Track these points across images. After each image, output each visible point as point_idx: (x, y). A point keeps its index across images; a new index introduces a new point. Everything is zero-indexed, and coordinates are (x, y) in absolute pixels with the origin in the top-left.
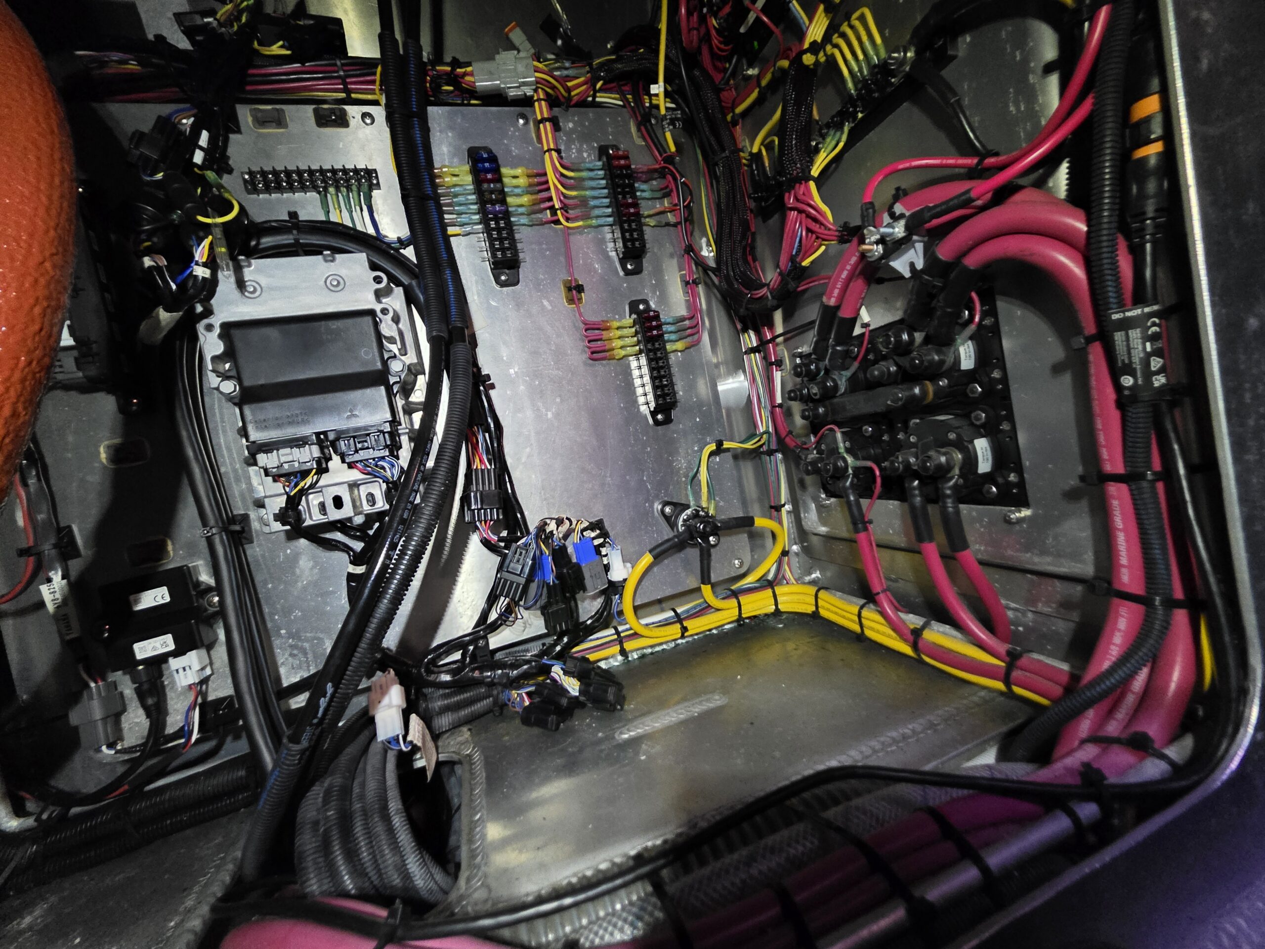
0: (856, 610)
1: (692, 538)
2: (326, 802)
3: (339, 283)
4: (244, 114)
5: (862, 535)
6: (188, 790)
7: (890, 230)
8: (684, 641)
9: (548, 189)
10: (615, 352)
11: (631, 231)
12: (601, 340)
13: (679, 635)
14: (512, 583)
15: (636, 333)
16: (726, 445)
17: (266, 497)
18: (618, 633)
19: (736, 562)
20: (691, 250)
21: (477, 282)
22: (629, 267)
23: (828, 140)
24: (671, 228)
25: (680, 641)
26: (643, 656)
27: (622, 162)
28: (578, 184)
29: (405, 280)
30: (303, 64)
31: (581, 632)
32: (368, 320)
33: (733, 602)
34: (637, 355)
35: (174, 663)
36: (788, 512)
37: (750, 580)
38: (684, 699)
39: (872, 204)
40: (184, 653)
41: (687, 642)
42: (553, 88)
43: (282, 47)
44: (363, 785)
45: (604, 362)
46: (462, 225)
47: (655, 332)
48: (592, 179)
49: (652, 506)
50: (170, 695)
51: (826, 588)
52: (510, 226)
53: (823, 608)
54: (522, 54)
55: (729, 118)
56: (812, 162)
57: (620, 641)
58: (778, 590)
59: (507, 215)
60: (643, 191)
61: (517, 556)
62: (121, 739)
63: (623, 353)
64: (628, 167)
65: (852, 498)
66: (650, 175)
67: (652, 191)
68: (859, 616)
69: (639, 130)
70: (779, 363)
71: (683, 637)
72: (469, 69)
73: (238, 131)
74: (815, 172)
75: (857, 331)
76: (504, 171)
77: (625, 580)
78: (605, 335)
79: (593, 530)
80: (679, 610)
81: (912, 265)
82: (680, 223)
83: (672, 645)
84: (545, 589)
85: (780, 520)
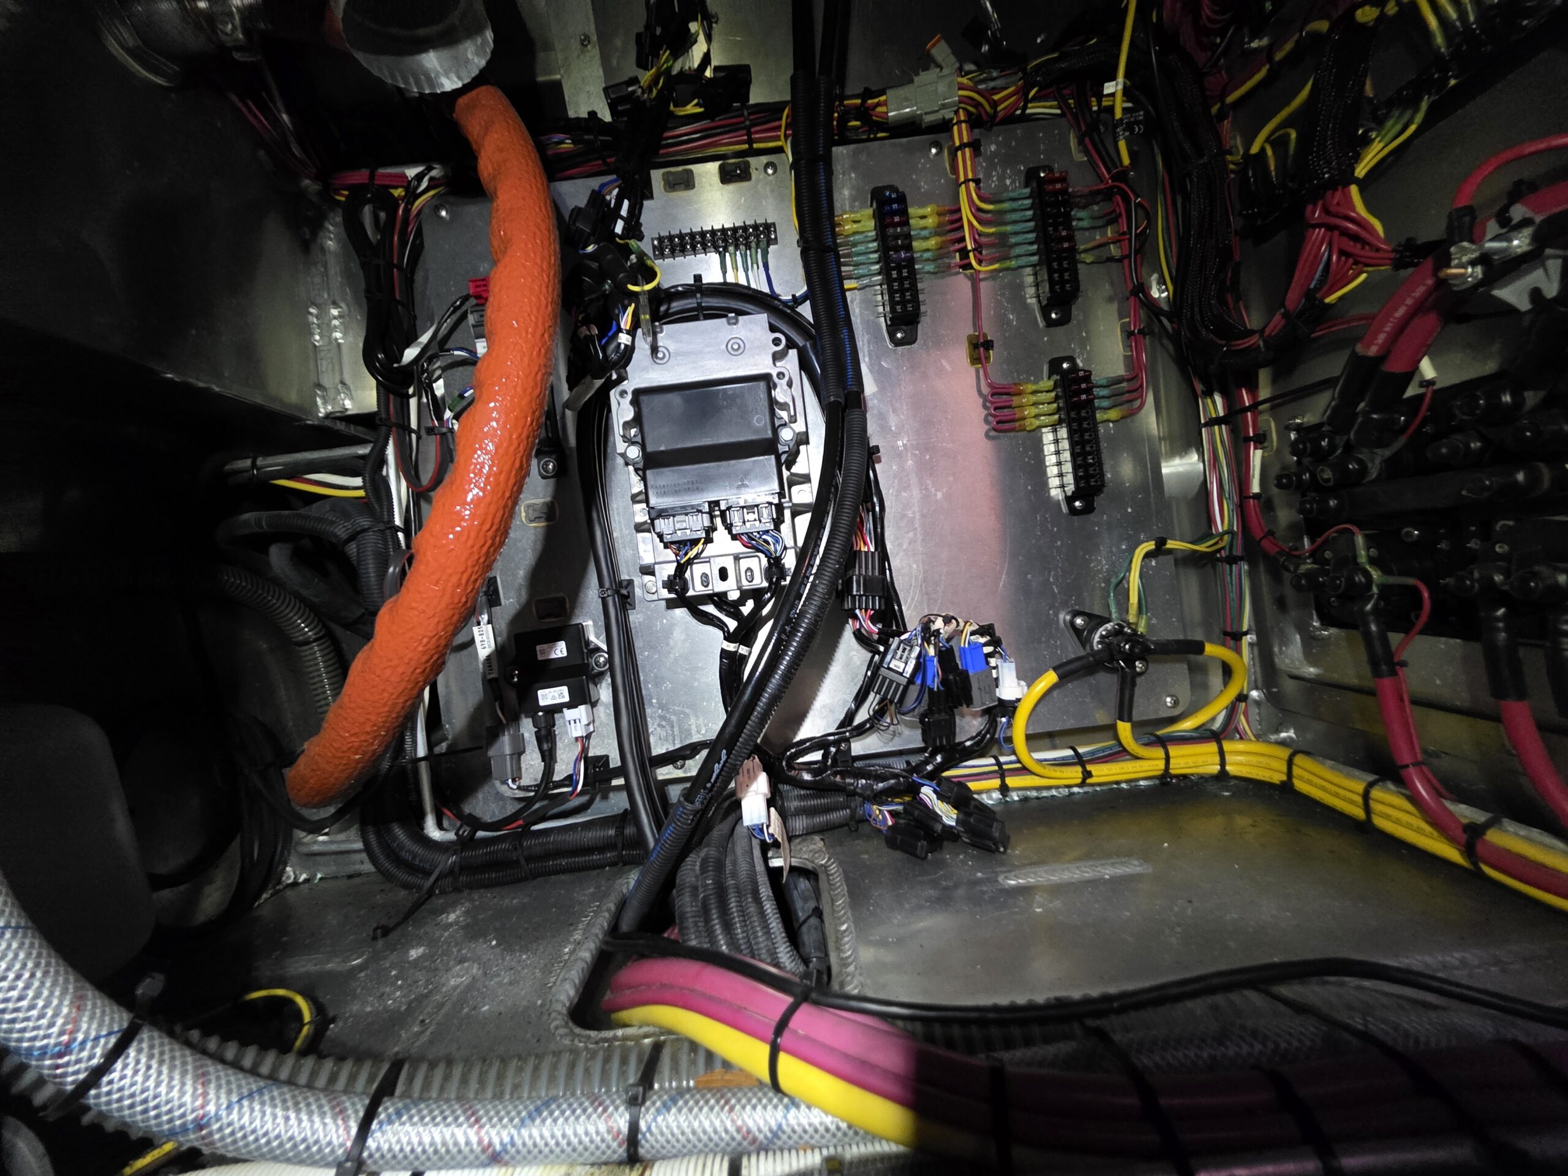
0: (1360, 787)
1: (1112, 659)
2: (704, 869)
3: (739, 346)
4: (657, 176)
5: (1387, 682)
6: (570, 838)
7: (1500, 245)
8: (1081, 790)
9: (962, 227)
10: (1027, 422)
11: (1061, 271)
12: (1010, 407)
13: (1079, 781)
14: (892, 682)
15: (1057, 398)
16: (1171, 544)
17: (656, 563)
18: (999, 764)
19: (1169, 699)
20: (1141, 289)
21: (869, 342)
22: (1053, 316)
23: (1389, 123)
24: (1114, 265)
25: (1076, 790)
26: (1025, 800)
27: (1058, 186)
28: (997, 219)
29: (800, 342)
30: (713, 120)
31: (958, 754)
32: (762, 385)
33: (1159, 752)
34: (1054, 428)
35: (569, 714)
36: (1251, 645)
37: (1187, 725)
38: (1079, 859)
39: (1468, 209)
40: (576, 707)
41: (1085, 793)
42: (977, 105)
43: (696, 105)
44: (734, 863)
45: (1012, 434)
46: (858, 278)
47: (1084, 397)
48: (1014, 210)
49: (1056, 615)
50: (559, 744)
51: (1307, 753)
52: (913, 273)
53: (1301, 778)
54: (946, 71)
55: (1214, 110)
56: (1357, 158)
57: (1002, 774)
58: (1227, 746)
59: (911, 262)
60: (1080, 219)
61: (899, 652)
62: (520, 778)
63: (1037, 423)
64: (1064, 191)
65: (1373, 628)
66: (1093, 197)
67: (1093, 218)
68: (1366, 796)
69: (1081, 142)
70: (1260, 440)
71: (1083, 784)
72: (883, 98)
73: (651, 197)
74: (1361, 171)
75: (1411, 391)
76: (912, 211)
77: (1018, 700)
78: (1016, 400)
79: (982, 635)
80: (1081, 750)
81: (1536, 294)
82: (1129, 256)
83: (1066, 791)
84: (926, 696)
85: (1238, 651)
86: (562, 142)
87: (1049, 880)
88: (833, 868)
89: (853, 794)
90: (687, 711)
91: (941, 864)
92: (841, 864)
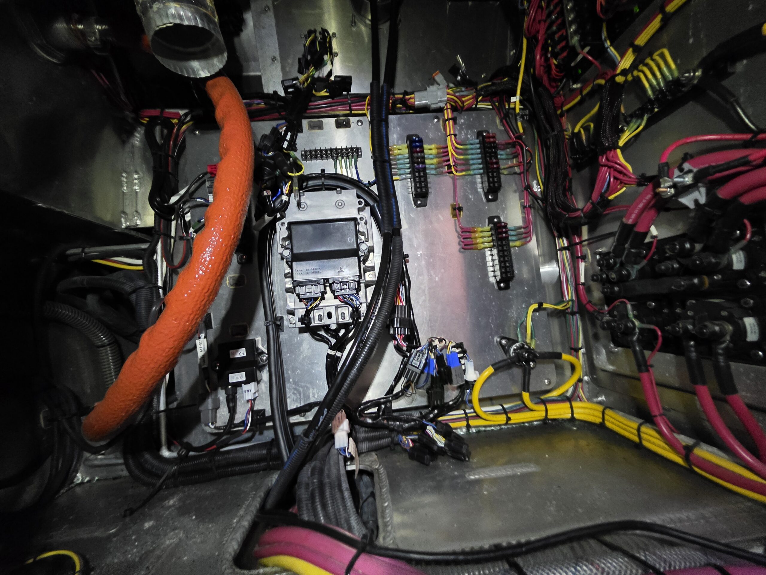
0: (635, 426)
1: (519, 361)
2: (313, 474)
3: (342, 204)
4: (305, 123)
5: (645, 375)
6: (242, 455)
7: (681, 180)
8: (506, 427)
9: (448, 155)
10: (478, 245)
11: (493, 177)
12: (470, 238)
13: (504, 422)
14: (413, 372)
15: (492, 235)
16: (545, 305)
17: (295, 309)
18: (466, 413)
19: (546, 381)
20: (528, 188)
21: (404, 205)
22: (490, 197)
23: (631, 125)
24: (517, 176)
25: (503, 427)
26: (479, 432)
27: (492, 140)
28: (464, 152)
29: (371, 203)
30: (333, 99)
31: (446, 409)
32: (352, 223)
33: (542, 407)
34: (491, 248)
35: (245, 387)
36: (583, 354)
37: (555, 394)
38: (506, 464)
39: (667, 164)
40: (249, 383)
41: (508, 428)
42: (455, 102)
43: (325, 92)
44: (329, 470)
45: (471, 251)
46: (400, 175)
47: (504, 235)
48: (472, 149)
49: (493, 338)
50: (239, 403)
51: (611, 408)
52: (425, 174)
53: (609, 421)
54: (441, 86)
55: (559, 112)
56: (619, 138)
57: (467, 419)
58: (574, 404)
59: (424, 169)
60: (501, 155)
61: (417, 357)
62: (216, 422)
63: (483, 246)
64: (494, 142)
65: (637, 348)
66: (506, 146)
67: (507, 155)
68: (639, 430)
69: (501, 121)
70: (584, 258)
71: (507, 424)
72: (413, 96)
73: (302, 132)
74: (621, 143)
75: (647, 240)
76: (425, 146)
77: (475, 381)
78: (473, 235)
79: (457, 348)
80: (506, 406)
81: (696, 202)
82: (523, 173)
83: (498, 428)
84: (430, 379)
85: (577, 357)
86: (259, 104)
87: (491, 476)
88: (382, 470)
89: (392, 430)
90: (308, 385)
91: (436, 468)
92: (386, 468)
